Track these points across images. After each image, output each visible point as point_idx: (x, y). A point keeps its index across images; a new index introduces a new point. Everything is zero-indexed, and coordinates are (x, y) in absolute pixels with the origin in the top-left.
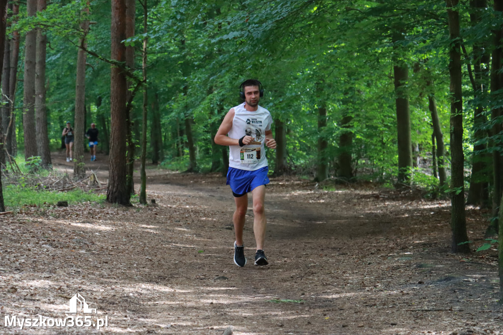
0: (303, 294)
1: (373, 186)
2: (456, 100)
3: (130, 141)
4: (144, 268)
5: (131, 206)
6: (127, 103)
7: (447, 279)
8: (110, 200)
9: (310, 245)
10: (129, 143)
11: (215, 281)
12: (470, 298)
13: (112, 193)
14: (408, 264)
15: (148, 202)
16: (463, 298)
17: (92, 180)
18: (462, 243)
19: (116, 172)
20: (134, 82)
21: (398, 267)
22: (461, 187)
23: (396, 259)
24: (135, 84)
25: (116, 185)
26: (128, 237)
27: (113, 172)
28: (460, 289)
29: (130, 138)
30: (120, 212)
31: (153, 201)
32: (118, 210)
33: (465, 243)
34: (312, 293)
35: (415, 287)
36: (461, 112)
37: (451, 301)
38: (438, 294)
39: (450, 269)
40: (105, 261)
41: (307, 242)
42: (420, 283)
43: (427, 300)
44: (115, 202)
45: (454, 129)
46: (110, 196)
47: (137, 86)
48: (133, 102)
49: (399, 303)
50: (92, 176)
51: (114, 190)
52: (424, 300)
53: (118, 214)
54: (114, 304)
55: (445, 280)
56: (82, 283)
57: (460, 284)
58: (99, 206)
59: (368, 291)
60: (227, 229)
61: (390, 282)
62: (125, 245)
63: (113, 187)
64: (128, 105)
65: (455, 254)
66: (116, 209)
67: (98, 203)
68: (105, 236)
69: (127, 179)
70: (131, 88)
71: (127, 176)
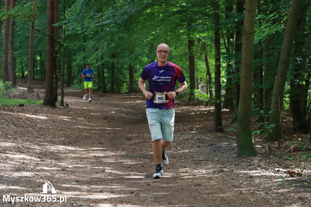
0: (141, 152)
1: (177, 99)
2: (218, 57)
3: (56, 75)
4: (61, 138)
5: (56, 107)
6: (54, 56)
7: (212, 145)
8: (45, 104)
9: (145, 128)
10: (55, 76)
11: (97, 145)
12: (223, 154)
13: (46, 100)
14: (193, 138)
15: (65, 105)
16: (219, 154)
17: (37, 94)
18: (220, 127)
19: (49, 90)
20: (58, 45)
21: (188, 139)
22: (219, 100)
23: (187, 135)
24: (59, 46)
25: (48, 96)
26: (54, 122)
27: (47, 90)
28: (218, 150)
29: (56, 73)
30: (51, 110)
31: (67, 105)
32: (49, 109)
33: (221, 127)
34: (145, 151)
35: (196, 149)
36: (220, 63)
37: (213, 156)
38: (207, 152)
39: (213, 140)
40: (42, 134)
41: (144, 126)
42: (199, 147)
43: (202, 155)
44: (48, 105)
45: (217, 71)
46: (45, 102)
47: (60, 47)
48: (57, 55)
49: (188, 157)
50: (37, 92)
51: (48, 99)
52: (200, 155)
53: (49, 111)
54: (46, 155)
55: (210, 145)
56: (30, 145)
57: (218, 147)
58: (40, 107)
59: (173, 150)
60: (104, 119)
61: (184, 146)
62: (52, 126)
63: (47, 97)
64: (55, 57)
65: (216, 133)
66: (48, 109)
67: (39, 105)
68: (42, 122)
69: (54, 94)
70: (57, 48)
71: (54, 92)
